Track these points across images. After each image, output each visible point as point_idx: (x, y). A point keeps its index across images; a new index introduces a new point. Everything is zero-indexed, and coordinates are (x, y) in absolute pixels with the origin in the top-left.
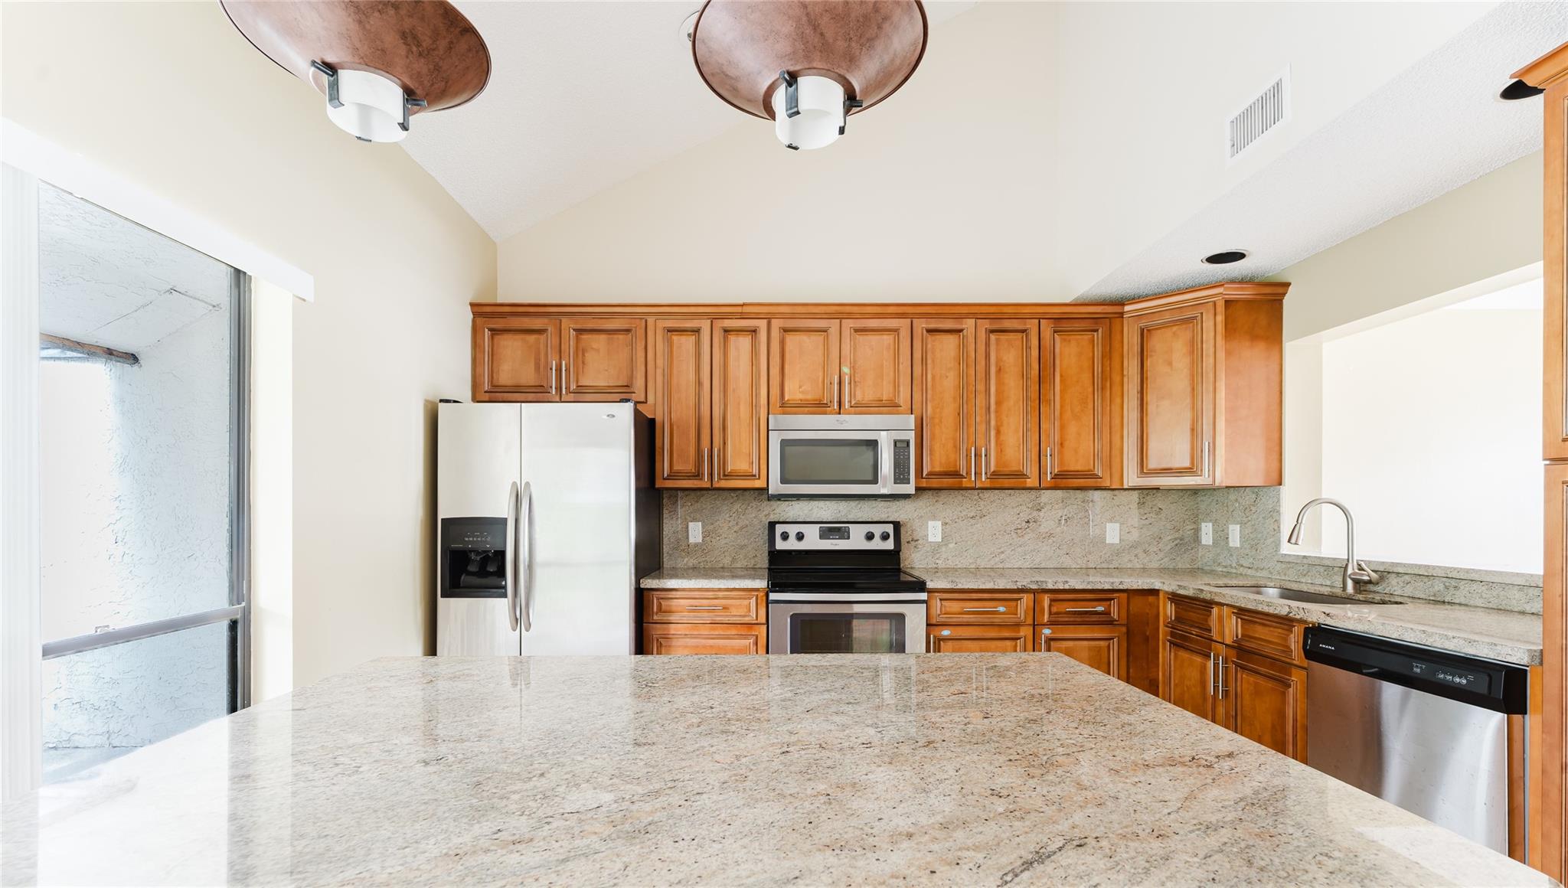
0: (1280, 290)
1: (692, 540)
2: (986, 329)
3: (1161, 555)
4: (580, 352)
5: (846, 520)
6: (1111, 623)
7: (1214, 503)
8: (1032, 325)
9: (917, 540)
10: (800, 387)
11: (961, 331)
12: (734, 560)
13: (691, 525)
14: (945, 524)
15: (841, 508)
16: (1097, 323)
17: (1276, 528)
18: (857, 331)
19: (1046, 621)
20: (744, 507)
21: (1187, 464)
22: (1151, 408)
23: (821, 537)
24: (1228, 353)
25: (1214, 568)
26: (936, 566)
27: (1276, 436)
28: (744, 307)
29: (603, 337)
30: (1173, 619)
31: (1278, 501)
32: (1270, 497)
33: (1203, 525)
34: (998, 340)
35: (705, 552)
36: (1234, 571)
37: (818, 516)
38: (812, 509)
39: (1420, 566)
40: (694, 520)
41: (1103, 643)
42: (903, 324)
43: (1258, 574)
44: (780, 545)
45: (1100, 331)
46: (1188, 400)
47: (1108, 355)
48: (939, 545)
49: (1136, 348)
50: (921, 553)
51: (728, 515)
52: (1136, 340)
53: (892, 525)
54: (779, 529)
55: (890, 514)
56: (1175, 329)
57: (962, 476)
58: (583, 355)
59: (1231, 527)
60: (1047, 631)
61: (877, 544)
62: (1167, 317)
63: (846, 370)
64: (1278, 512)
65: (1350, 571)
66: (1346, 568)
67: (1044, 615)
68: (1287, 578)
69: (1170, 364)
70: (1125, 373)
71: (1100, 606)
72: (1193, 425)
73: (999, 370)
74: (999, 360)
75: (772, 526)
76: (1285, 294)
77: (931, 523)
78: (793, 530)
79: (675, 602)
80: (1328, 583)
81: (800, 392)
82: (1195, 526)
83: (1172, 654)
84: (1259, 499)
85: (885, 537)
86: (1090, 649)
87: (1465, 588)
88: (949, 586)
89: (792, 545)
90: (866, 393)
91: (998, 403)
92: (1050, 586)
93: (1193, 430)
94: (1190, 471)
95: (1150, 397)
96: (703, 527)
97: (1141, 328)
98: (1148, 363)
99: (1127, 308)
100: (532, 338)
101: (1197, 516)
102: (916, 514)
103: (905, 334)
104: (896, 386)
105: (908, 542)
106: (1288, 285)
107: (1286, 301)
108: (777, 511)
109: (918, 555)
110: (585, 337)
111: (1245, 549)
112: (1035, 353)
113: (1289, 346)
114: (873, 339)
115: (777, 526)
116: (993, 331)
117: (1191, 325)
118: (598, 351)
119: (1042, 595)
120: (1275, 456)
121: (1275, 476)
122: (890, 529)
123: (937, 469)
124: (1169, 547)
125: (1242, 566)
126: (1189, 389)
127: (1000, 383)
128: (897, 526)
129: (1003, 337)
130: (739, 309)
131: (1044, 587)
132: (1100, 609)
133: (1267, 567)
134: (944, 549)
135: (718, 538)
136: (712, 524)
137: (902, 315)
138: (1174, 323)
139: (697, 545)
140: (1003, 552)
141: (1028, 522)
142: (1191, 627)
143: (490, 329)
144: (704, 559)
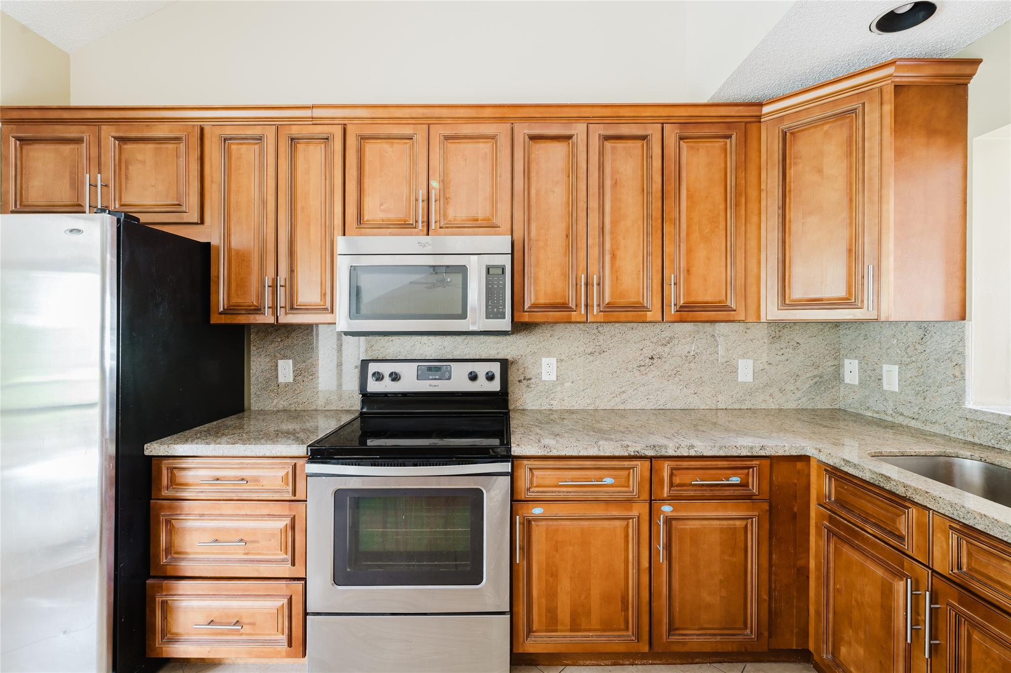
0: (968, 70)
1: (282, 379)
2: (600, 135)
3: (799, 394)
4: (122, 166)
5: (451, 358)
6: (749, 497)
7: (861, 338)
8: (653, 131)
9: (530, 379)
10: (381, 205)
11: (569, 137)
13: (281, 363)
14: (559, 361)
15: (446, 343)
16: (729, 129)
17: (957, 374)
18: (447, 138)
19: (665, 495)
21: (842, 293)
22: (796, 227)
23: (419, 378)
24: (899, 153)
25: (861, 411)
26: (549, 407)
27: (958, 257)
28: (315, 110)
29: (150, 146)
30: (833, 499)
31: (962, 340)
32: (947, 335)
33: (847, 361)
34: (613, 149)
35: (296, 392)
36: (890, 419)
37: (421, 352)
38: (414, 345)
40: (285, 357)
41: (738, 523)
42: (501, 130)
43: (927, 428)
44: (373, 387)
45: (734, 137)
46: (845, 214)
47: (743, 165)
48: (553, 384)
49: (776, 156)
50: (534, 393)
51: (321, 352)
52: (776, 146)
53: (499, 364)
54: (373, 368)
55: (500, 350)
56: (826, 127)
57: (571, 310)
58: (127, 168)
59: (886, 367)
60: (667, 509)
61: (482, 385)
62: (817, 115)
63: (434, 184)
64: (962, 354)
67: (663, 488)
69: (820, 171)
70: (763, 187)
71: (735, 475)
72: (851, 245)
73: (615, 184)
74: (614, 172)
75: (367, 364)
76: (970, 76)
77: (545, 361)
78: (386, 369)
81: (381, 211)
82: (835, 363)
83: (832, 546)
84: (928, 336)
85: (490, 376)
86: (722, 530)
88: (540, 453)
89: (386, 386)
90: (458, 211)
91: (614, 223)
92: (671, 453)
93: (850, 251)
94: (845, 302)
95: (793, 214)
96: (294, 365)
97: (783, 131)
98: (791, 173)
99: (766, 110)
100: (67, 149)
101: (839, 351)
102: (529, 349)
103: (504, 142)
104: (494, 203)
105: (520, 381)
106: (977, 62)
109: (531, 395)
110: (129, 147)
111: (907, 395)
112: (657, 163)
113: (976, 141)
114: (468, 147)
115: (372, 364)
116: (608, 138)
117: (848, 120)
118: (144, 162)
119: (660, 462)
120: (957, 283)
121: (957, 308)
122: (496, 368)
123: (542, 301)
124: (807, 385)
125: (902, 414)
126: (845, 201)
127: (615, 199)
128: (505, 364)
129: (620, 145)
130: (307, 113)
131: (663, 453)
132: (735, 480)
133: (942, 421)
134: (559, 388)
135: (311, 377)
136: (304, 362)
137: (502, 119)
138: (825, 120)
139: (287, 385)
140: (624, 392)
141: (652, 358)
142: (866, 521)
143: (18, 139)
144: (295, 400)
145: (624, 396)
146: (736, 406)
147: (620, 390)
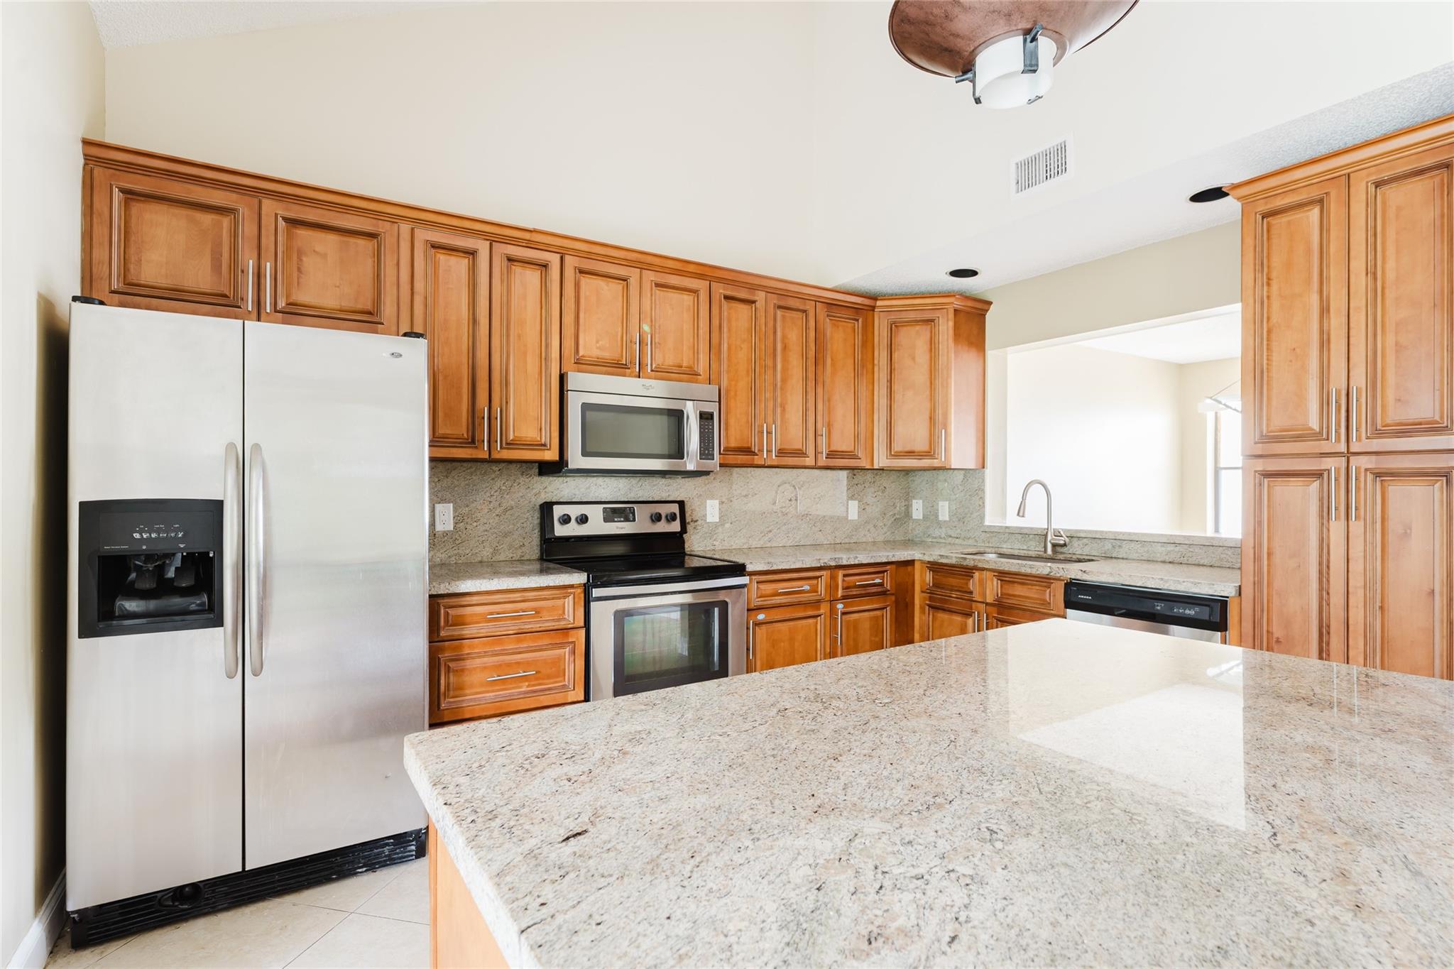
0: (985, 307)
1: (440, 527)
2: (775, 304)
3: (885, 529)
4: (295, 254)
5: (626, 500)
6: (884, 593)
7: (925, 483)
8: (810, 306)
9: (696, 521)
10: (597, 342)
11: (754, 302)
12: (496, 551)
13: (438, 507)
14: (722, 503)
15: (621, 486)
16: (857, 313)
17: (981, 503)
18: (657, 285)
19: (839, 596)
20: (508, 483)
21: (926, 448)
22: (898, 396)
23: (606, 520)
24: (956, 356)
25: (924, 539)
26: (712, 547)
27: (981, 427)
28: (534, 234)
29: (332, 238)
30: (932, 584)
31: (983, 481)
32: (976, 478)
33: (915, 501)
34: (783, 317)
35: (457, 542)
36: (944, 541)
37: (597, 494)
38: (589, 487)
39: (1096, 532)
40: (443, 501)
41: (878, 613)
42: (701, 285)
43: (966, 542)
44: (560, 531)
45: (860, 321)
46: (928, 393)
47: (864, 343)
48: (716, 525)
49: (885, 341)
50: (700, 534)
51: (488, 494)
52: (885, 333)
53: (677, 505)
54: (558, 511)
55: (671, 493)
56: (918, 328)
57: (754, 454)
58: (300, 259)
59: (940, 503)
60: (840, 606)
61: (662, 527)
62: (912, 316)
63: (646, 328)
64: (983, 491)
65: (1049, 538)
66: (1046, 535)
67: (837, 590)
68: (991, 545)
69: (913, 359)
70: (876, 362)
71: (877, 578)
72: (931, 414)
73: (785, 348)
74: (784, 337)
75: (546, 508)
76: (987, 311)
77: (709, 502)
78: (574, 511)
79: (468, 610)
80: (1025, 548)
81: (597, 348)
82: (907, 503)
83: (931, 616)
84: (968, 478)
85: (672, 518)
86: (871, 618)
87: (1126, 546)
88: (766, 568)
89: (572, 530)
90: (667, 357)
91: (784, 380)
92: (845, 563)
93: (931, 418)
94: (927, 454)
95: (896, 387)
96: (455, 510)
97: (890, 322)
98: (895, 356)
99: (879, 303)
100: (207, 219)
101: (908, 494)
102: (695, 492)
103: (703, 296)
104: (696, 352)
105: (688, 523)
106: (990, 303)
107: (988, 316)
108: (549, 489)
109: (697, 536)
110: (302, 233)
111: (954, 521)
112: (812, 334)
113: (990, 354)
114: (674, 296)
115: (555, 507)
116: (780, 307)
117: (929, 327)
118: (324, 256)
119: (837, 570)
120: (981, 444)
121: (980, 460)
122: (675, 508)
123: (733, 444)
124: (890, 522)
125: (951, 535)
126: (928, 384)
127: (785, 360)
128: (681, 504)
129: (789, 314)
130: (527, 236)
131: (840, 563)
132: (878, 581)
133: (973, 537)
134: (720, 529)
135: (475, 524)
136: (467, 506)
137: (700, 276)
138: (917, 322)
139: (446, 534)
140: (770, 531)
141: (790, 500)
142: (952, 590)
143: (123, 191)
144: (456, 552)
145: (770, 535)
146: (847, 541)
147: (768, 530)
